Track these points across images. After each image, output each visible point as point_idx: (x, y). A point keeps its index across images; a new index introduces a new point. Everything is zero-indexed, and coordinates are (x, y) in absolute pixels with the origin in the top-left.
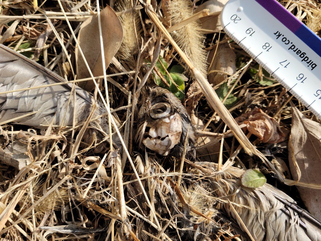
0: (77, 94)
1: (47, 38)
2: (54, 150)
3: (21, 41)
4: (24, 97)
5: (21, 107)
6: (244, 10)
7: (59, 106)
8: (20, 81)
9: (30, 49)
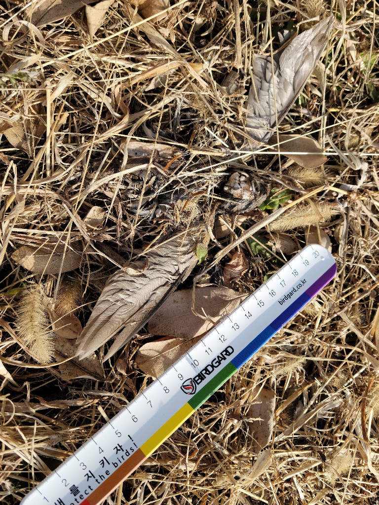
0: (268, 133)
1: (308, 116)
2: (231, 112)
3: (306, 97)
4: (269, 96)
5: (262, 92)
6: (322, 261)
7: (260, 119)
8: (280, 94)
9: (300, 103)
